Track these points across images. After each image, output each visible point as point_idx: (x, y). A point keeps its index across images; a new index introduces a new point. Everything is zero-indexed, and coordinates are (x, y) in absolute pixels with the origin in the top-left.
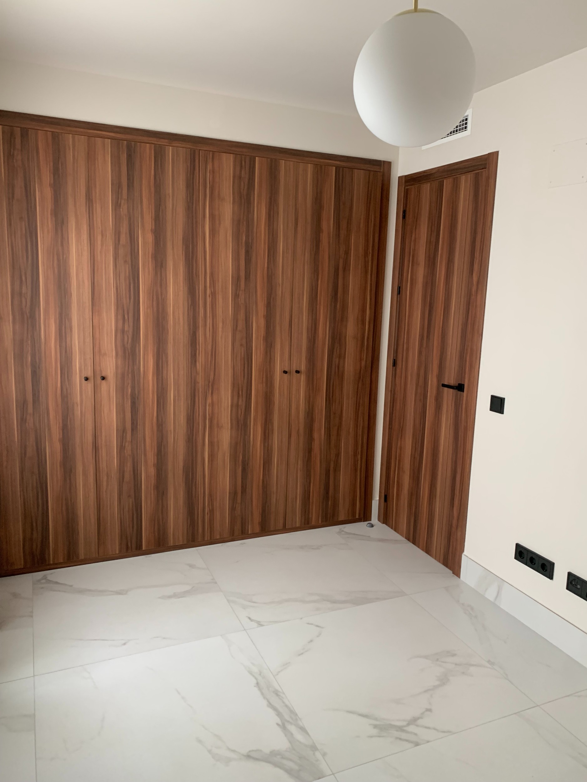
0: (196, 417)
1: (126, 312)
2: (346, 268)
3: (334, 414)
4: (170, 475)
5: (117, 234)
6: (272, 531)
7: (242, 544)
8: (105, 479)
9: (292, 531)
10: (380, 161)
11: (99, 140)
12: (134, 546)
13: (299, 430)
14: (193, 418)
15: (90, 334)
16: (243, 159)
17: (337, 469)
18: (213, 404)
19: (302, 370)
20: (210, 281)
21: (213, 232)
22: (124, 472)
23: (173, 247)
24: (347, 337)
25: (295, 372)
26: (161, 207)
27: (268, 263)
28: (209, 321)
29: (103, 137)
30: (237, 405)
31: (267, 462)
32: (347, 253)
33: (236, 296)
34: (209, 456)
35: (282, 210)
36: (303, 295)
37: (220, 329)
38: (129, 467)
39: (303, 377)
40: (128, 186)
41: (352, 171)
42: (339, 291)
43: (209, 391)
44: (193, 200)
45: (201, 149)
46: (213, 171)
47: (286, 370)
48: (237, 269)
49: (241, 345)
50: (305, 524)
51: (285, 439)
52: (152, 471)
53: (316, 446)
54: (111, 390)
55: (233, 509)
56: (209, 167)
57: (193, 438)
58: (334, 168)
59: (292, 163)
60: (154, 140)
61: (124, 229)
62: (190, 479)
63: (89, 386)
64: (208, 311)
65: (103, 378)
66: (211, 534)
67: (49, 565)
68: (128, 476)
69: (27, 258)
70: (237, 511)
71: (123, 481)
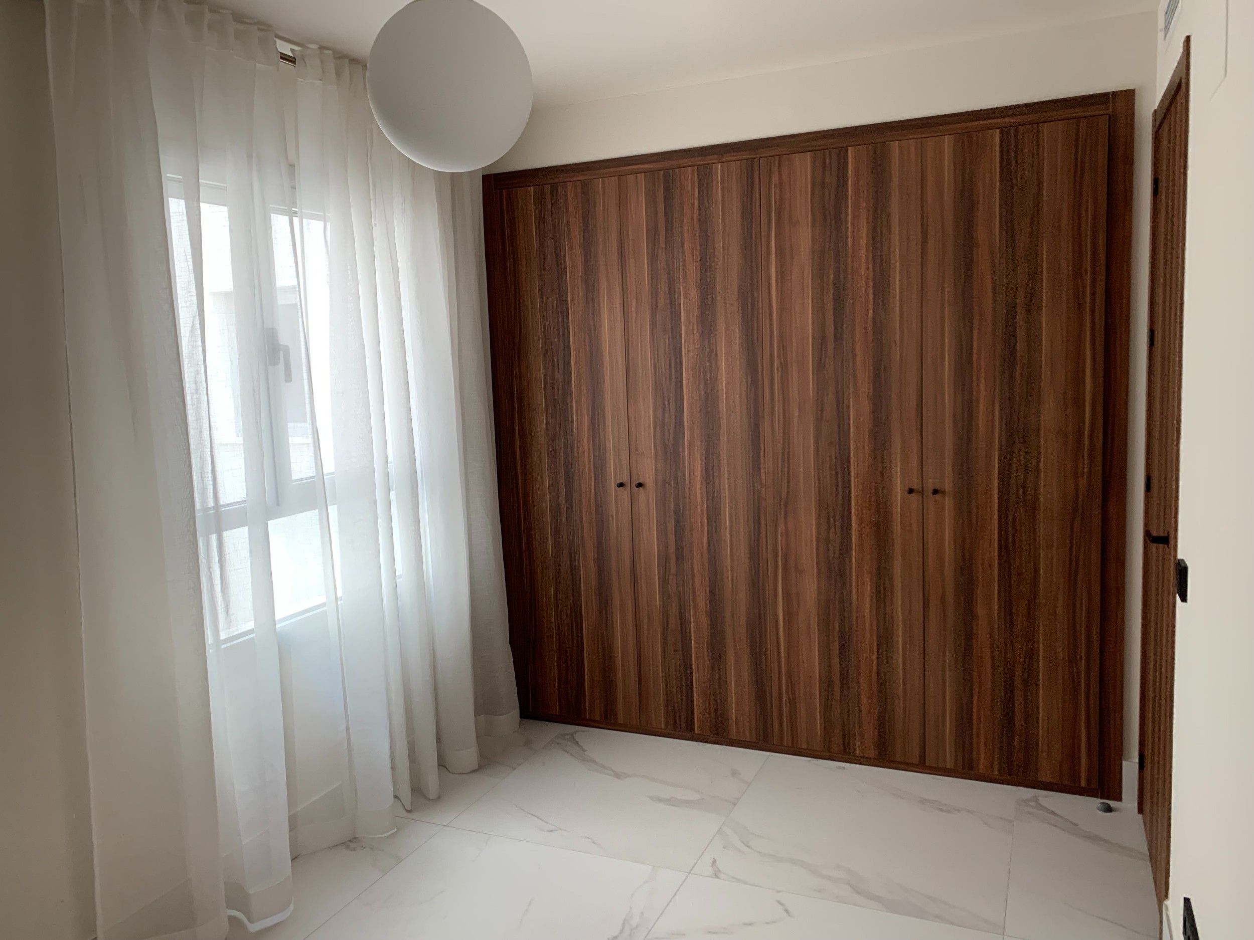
0: (762, 550)
1: (666, 398)
2: (1032, 303)
3: (1019, 574)
4: (729, 632)
5: (654, 294)
6: (896, 762)
7: (840, 768)
8: (646, 620)
9: (940, 773)
10: (1106, 95)
11: (631, 178)
12: (684, 725)
13: (944, 595)
14: (758, 553)
15: (625, 427)
16: (827, 156)
17: (1030, 680)
18: (787, 534)
19: (947, 489)
20: (779, 346)
21: (782, 274)
22: (668, 615)
23: (725, 304)
24: (1042, 431)
25: (931, 491)
26: (708, 251)
27: (874, 309)
28: (778, 407)
29: (636, 173)
30: (827, 540)
31: (885, 641)
32: (1034, 276)
33: (819, 366)
34: (784, 614)
35: (897, 221)
36: (943, 358)
37: (796, 419)
38: (674, 610)
39: (948, 503)
40: (667, 230)
41: (1038, 127)
42: (1018, 348)
43: (781, 513)
44: (751, 232)
45: (761, 156)
46: (781, 185)
47: (914, 486)
48: (820, 324)
49: (831, 443)
50: (963, 769)
51: (918, 607)
52: (705, 621)
53: (982, 628)
54: (651, 501)
55: (827, 708)
56: (775, 179)
57: (759, 582)
58: (998, 131)
59: (912, 142)
60: (698, 160)
61: (663, 287)
62: (758, 645)
63: (625, 493)
64: (776, 393)
65: (640, 485)
66: (793, 738)
67: (586, 720)
68: (673, 622)
69: (559, 336)
70: (834, 712)
71: (667, 628)
